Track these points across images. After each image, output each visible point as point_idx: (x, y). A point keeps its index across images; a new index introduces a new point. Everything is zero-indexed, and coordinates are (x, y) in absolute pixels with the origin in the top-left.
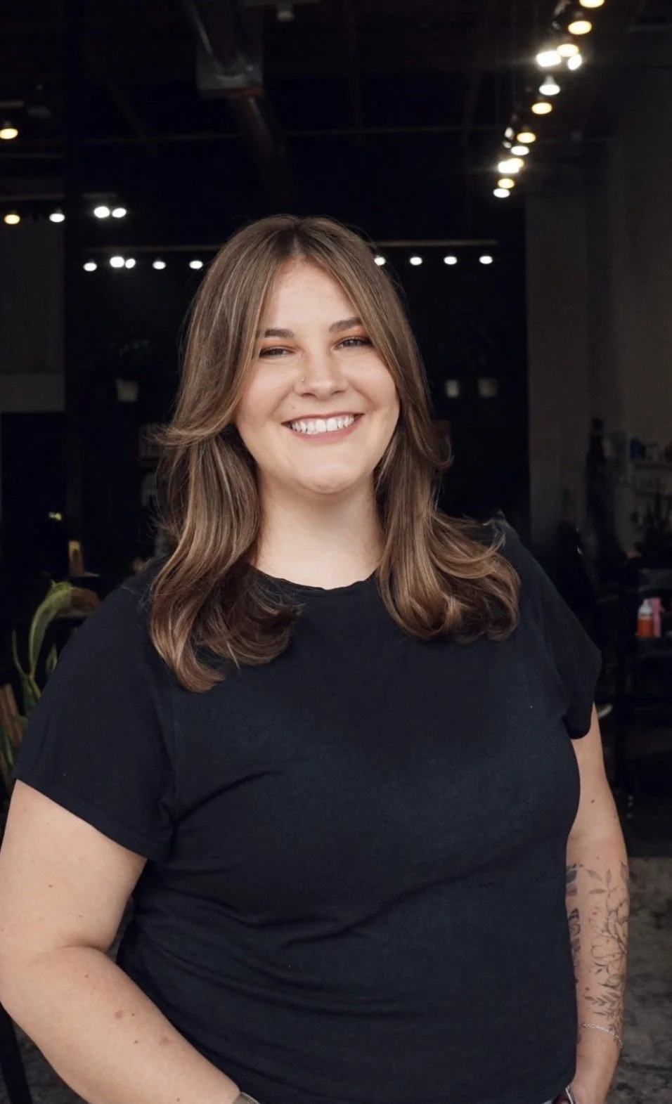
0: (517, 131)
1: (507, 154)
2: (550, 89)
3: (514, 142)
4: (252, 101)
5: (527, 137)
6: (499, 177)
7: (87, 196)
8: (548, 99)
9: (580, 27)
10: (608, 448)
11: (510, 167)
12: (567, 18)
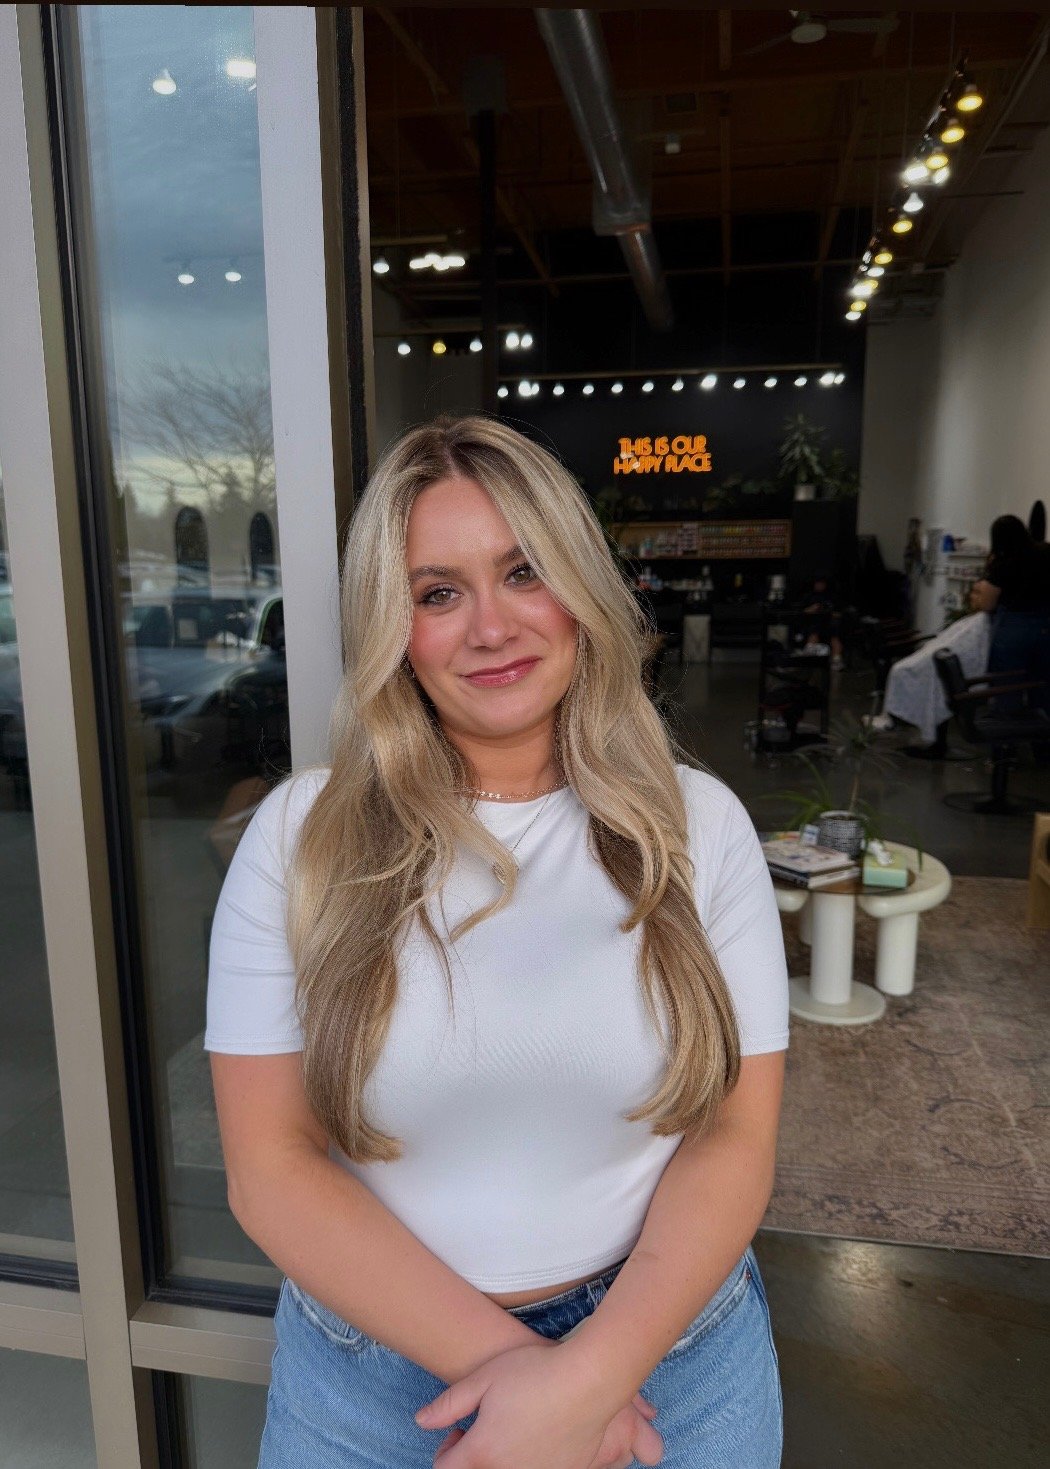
0: (875, 252)
1: (863, 277)
2: (914, 205)
3: (870, 265)
4: (638, 236)
5: (885, 258)
6: (852, 300)
7: (500, 327)
8: (910, 217)
9: (953, 135)
10: (924, 543)
11: (863, 291)
12: (942, 126)
